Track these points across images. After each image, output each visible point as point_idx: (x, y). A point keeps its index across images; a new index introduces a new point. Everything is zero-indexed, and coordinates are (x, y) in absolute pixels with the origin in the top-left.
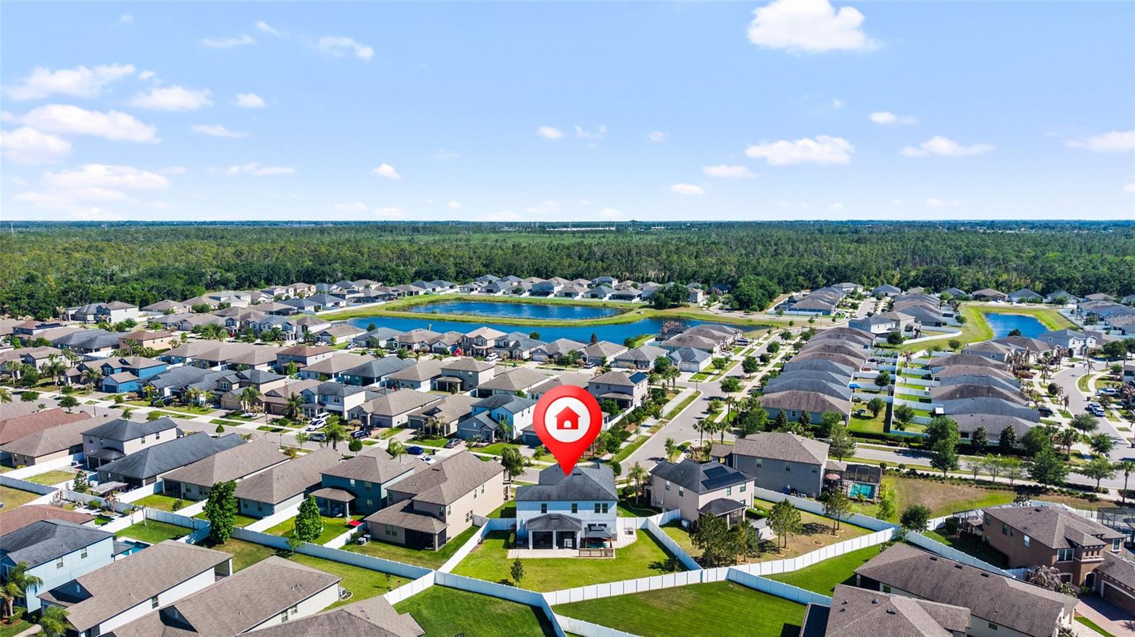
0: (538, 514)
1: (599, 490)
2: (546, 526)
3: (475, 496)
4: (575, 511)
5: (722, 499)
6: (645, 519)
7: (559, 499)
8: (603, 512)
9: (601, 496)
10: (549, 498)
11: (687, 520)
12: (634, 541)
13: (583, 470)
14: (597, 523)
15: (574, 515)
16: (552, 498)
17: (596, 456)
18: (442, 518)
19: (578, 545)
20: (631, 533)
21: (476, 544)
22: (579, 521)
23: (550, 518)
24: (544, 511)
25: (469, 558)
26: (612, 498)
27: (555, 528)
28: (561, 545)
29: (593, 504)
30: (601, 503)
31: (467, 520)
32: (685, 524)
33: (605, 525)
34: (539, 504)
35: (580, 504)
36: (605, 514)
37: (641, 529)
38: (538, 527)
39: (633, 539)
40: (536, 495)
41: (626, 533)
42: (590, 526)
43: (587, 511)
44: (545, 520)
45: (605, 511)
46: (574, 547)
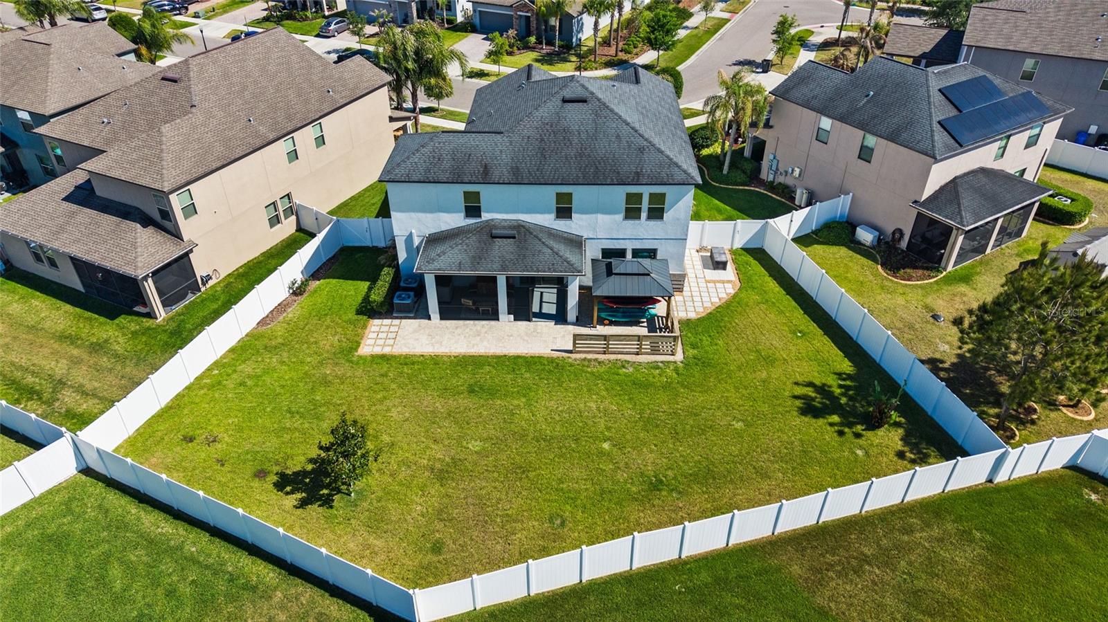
0: (456, 220)
1: (641, 150)
2: (477, 260)
3: (293, 155)
4: (564, 212)
5: (983, 171)
6: (758, 224)
7: (517, 178)
8: (649, 217)
9: (647, 169)
10: (486, 176)
11: (873, 227)
12: (731, 290)
13: (593, 88)
14: (629, 246)
15: (562, 225)
16: (496, 175)
17: (622, 56)
18: (167, 224)
19: (572, 314)
20: (721, 265)
21: (283, 294)
22: (577, 243)
23: (492, 233)
24: (473, 210)
25: (243, 350)
26: (680, 177)
27: (503, 268)
28: (521, 311)
29: (618, 194)
30: (646, 191)
31: (275, 221)
32: (865, 236)
33: (651, 254)
34: (456, 193)
35: (580, 194)
36: (652, 223)
37: (746, 250)
38: (452, 261)
39: (725, 284)
40: (447, 164)
41: (705, 266)
42: (607, 253)
43: (600, 217)
44: (473, 240)
45: (657, 213)
46: (560, 317)
